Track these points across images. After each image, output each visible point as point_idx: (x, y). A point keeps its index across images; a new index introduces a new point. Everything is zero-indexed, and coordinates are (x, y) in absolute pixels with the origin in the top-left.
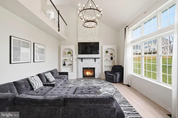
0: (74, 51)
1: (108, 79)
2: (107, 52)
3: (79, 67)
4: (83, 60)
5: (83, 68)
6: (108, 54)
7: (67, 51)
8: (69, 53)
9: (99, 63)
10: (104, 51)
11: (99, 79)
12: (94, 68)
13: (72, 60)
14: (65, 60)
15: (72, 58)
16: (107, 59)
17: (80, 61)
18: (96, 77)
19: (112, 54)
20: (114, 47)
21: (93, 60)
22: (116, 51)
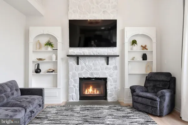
0: (60, 40)
1: (140, 106)
2: (134, 42)
3: (70, 76)
4: (81, 61)
5: (80, 79)
6: (137, 48)
7: (44, 40)
8: (49, 44)
9: (115, 68)
10: (128, 41)
11: (117, 103)
12: (105, 80)
13: (54, 60)
14: (40, 59)
15: (54, 56)
16: (133, 59)
17: (72, 62)
18: (109, 99)
19: (144, 48)
20: (151, 32)
21: (103, 61)
22: (154, 40)
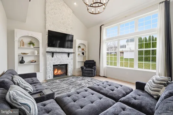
0: (41, 41)
2: (79, 47)
3: (48, 64)
4: (55, 55)
8: (31, 43)
12: (66, 65)
17: (49, 56)
19: (83, 49)
20: (86, 43)
21: (66, 55)
22: (87, 47)
